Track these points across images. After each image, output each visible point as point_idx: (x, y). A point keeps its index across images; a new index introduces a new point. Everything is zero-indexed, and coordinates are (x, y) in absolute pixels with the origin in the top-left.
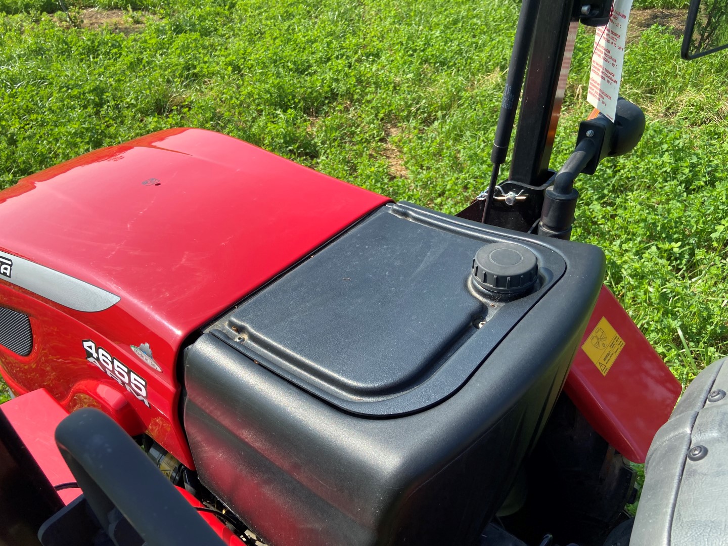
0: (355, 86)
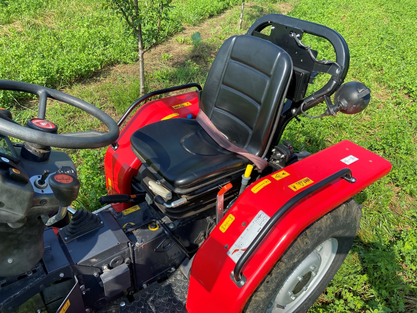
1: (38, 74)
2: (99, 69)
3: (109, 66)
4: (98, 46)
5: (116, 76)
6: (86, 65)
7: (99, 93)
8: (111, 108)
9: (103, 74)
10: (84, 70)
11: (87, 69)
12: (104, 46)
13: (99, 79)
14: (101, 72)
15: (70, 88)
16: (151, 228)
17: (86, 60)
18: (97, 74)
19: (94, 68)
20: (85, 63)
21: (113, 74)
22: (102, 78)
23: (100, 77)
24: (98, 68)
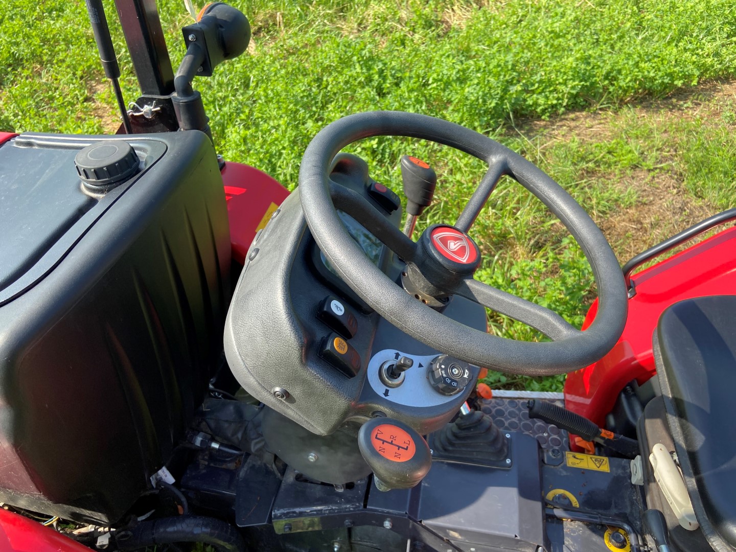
0: (40, 47)
1: (571, 73)
2: (692, 84)
3: (717, 80)
4: (713, 36)
5: (721, 106)
6: (669, 71)
7: (666, 135)
8: (676, 174)
9: (695, 97)
10: (660, 81)
11: (666, 81)
12: (728, 38)
13: (682, 106)
14: (693, 91)
15: (616, 112)
16: (610, 541)
17: (673, 63)
18: (683, 93)
19: (682, 81)
20: (669, 68)
21: (719, 101)
22: (689, 104)
23: (686, 100)
24: (692, 81)
